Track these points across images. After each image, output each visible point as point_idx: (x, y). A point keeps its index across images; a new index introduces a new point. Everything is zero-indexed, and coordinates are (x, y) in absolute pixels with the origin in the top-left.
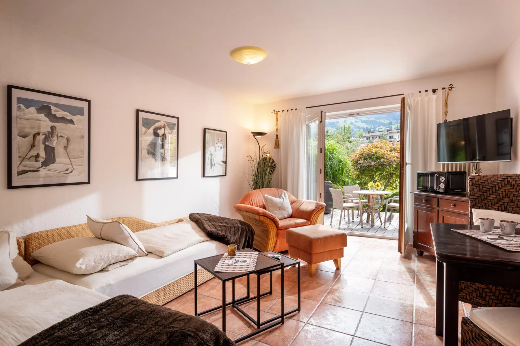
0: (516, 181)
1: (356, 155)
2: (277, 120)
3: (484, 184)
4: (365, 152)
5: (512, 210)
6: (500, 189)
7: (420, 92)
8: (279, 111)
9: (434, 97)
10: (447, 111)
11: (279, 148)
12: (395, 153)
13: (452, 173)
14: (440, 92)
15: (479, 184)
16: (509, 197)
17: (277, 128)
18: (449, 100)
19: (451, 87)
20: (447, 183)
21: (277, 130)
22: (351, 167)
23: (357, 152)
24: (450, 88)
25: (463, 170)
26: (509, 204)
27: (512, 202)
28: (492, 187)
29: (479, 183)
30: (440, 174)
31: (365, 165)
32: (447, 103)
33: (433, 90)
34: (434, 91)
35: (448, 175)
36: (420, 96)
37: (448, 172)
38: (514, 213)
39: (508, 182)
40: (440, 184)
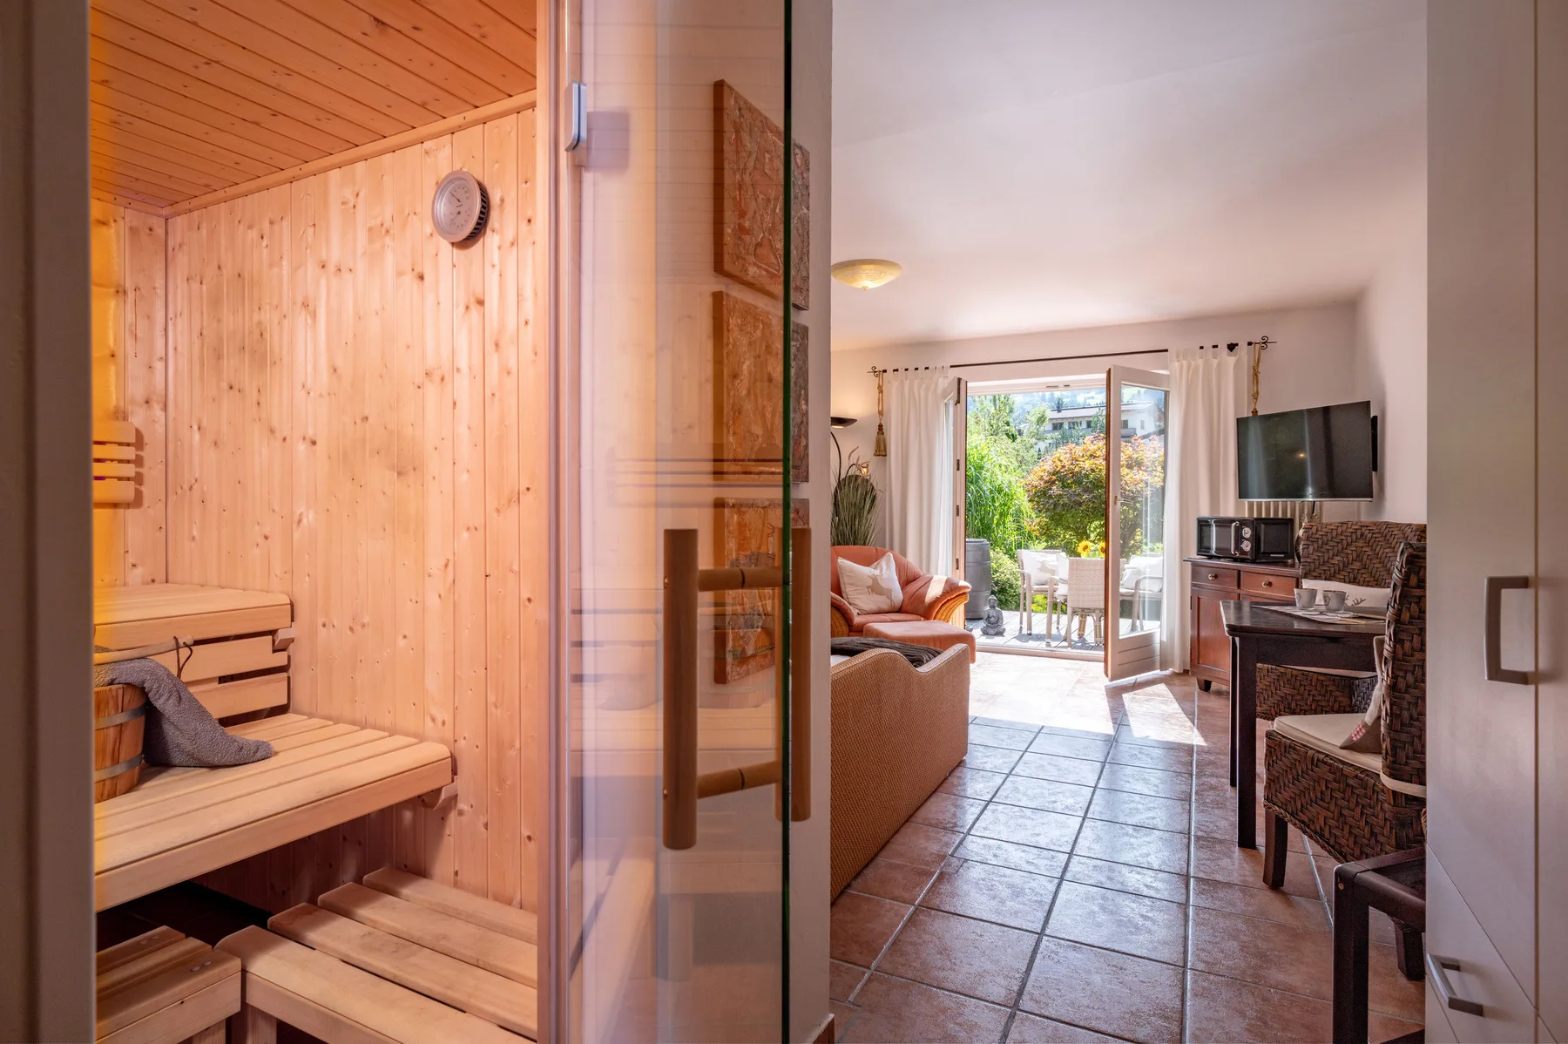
0: (1373, 533)
1: (1042, 474)
2: (881, 392)
3: (1325, 538)
4: (1063, 467)
5: (1364, 581)
6: (1349, 547)
7: (1202, 348)
8: (885, 371)
9: (1231, 360)
10: (1257, 392)
11: (885, 455)
12: (1140, 472)
13: (1267, 521)
14: (1243, 350)
15: (1318, 539)
16: (1362, 561)
17: (880, 409)
18: (1260, 369)
19: (1265, 342)
20: (1256, 540)
21: (881, 413)
22: (1030, 505)
23: (1045, 467)
24: (1263, 343)
25: (1289, 516)
26: (1360, 571)
27: (1365, 568)
28: (1338, 543)
29: (1318, 536)
30: (1243, 522)
31: (1066, 500)
32: (1257, 376)
33: (1228, 345)
34: (1231, 347)
35: (1256, 523)
36: (1201, 358)
37: (1259, 519)
38: (1368, 586)
39: (1362, 535)
40: (1242, 543)
